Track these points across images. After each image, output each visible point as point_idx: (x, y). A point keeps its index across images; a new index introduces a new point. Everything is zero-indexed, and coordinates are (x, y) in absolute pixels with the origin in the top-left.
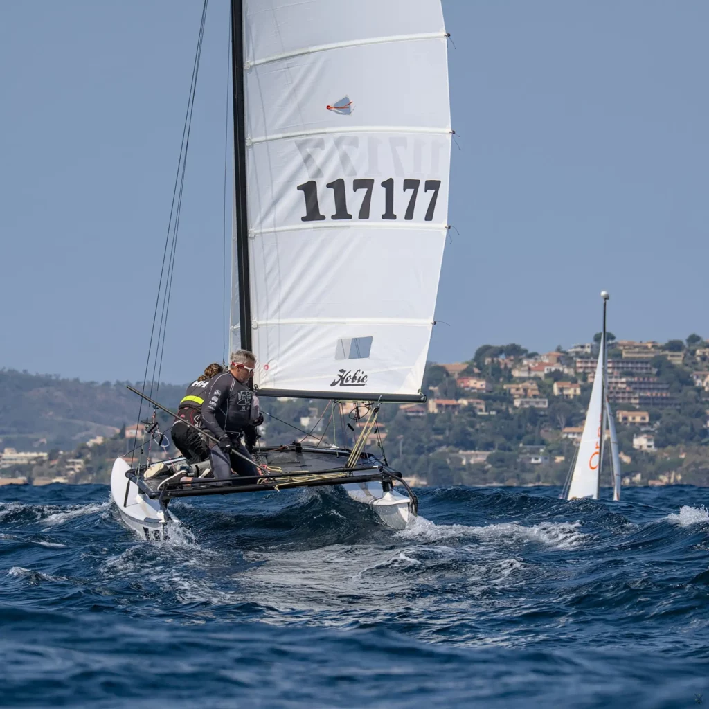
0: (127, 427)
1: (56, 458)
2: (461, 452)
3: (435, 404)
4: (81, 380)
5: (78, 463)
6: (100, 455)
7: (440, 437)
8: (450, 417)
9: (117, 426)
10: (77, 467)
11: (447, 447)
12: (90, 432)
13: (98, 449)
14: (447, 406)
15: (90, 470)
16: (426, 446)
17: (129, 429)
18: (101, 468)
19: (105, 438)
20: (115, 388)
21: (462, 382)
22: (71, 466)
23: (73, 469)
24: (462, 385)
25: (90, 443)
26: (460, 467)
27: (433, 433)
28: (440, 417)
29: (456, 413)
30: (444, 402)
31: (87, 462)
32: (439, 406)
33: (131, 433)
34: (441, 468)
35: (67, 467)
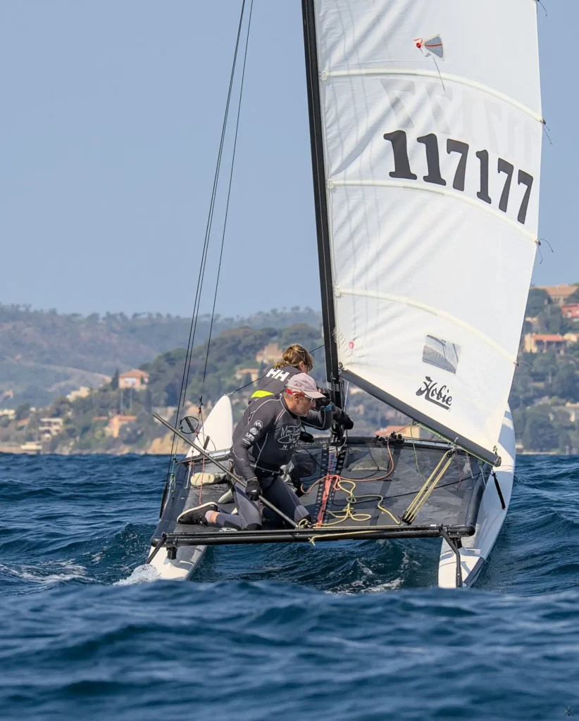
0: (121, 375)
1: (26, 417)
2: (568, 404)
3: (533, 341)
4: (59, 312)
5: (56, 424)
6: (84, 412)
7: (541, 385)
8: (553, 357)
9: (107, 373)
10: (54, 429)
11: (550, 397)
12: (72, 382)
13: (83, 406)
14: (549, 343)
15: (71, 433)
16: (521, 397)
17: (123, 377)
18: (86, 429)
19: (91, 389)
20: (104, 322)
21: (570, 311)
22: (46, 428)
23: (48, 432)
24: (570, 315)
25: (71, 397)
26: (568, 425)
27: (531, 379)
28: (540, 358)
29: (562, 352)
30: (546, 338)
31: (67, 421)
32: (539, 343)
33: (126, 382)
34: (541, 426)
35: (42, 429)
